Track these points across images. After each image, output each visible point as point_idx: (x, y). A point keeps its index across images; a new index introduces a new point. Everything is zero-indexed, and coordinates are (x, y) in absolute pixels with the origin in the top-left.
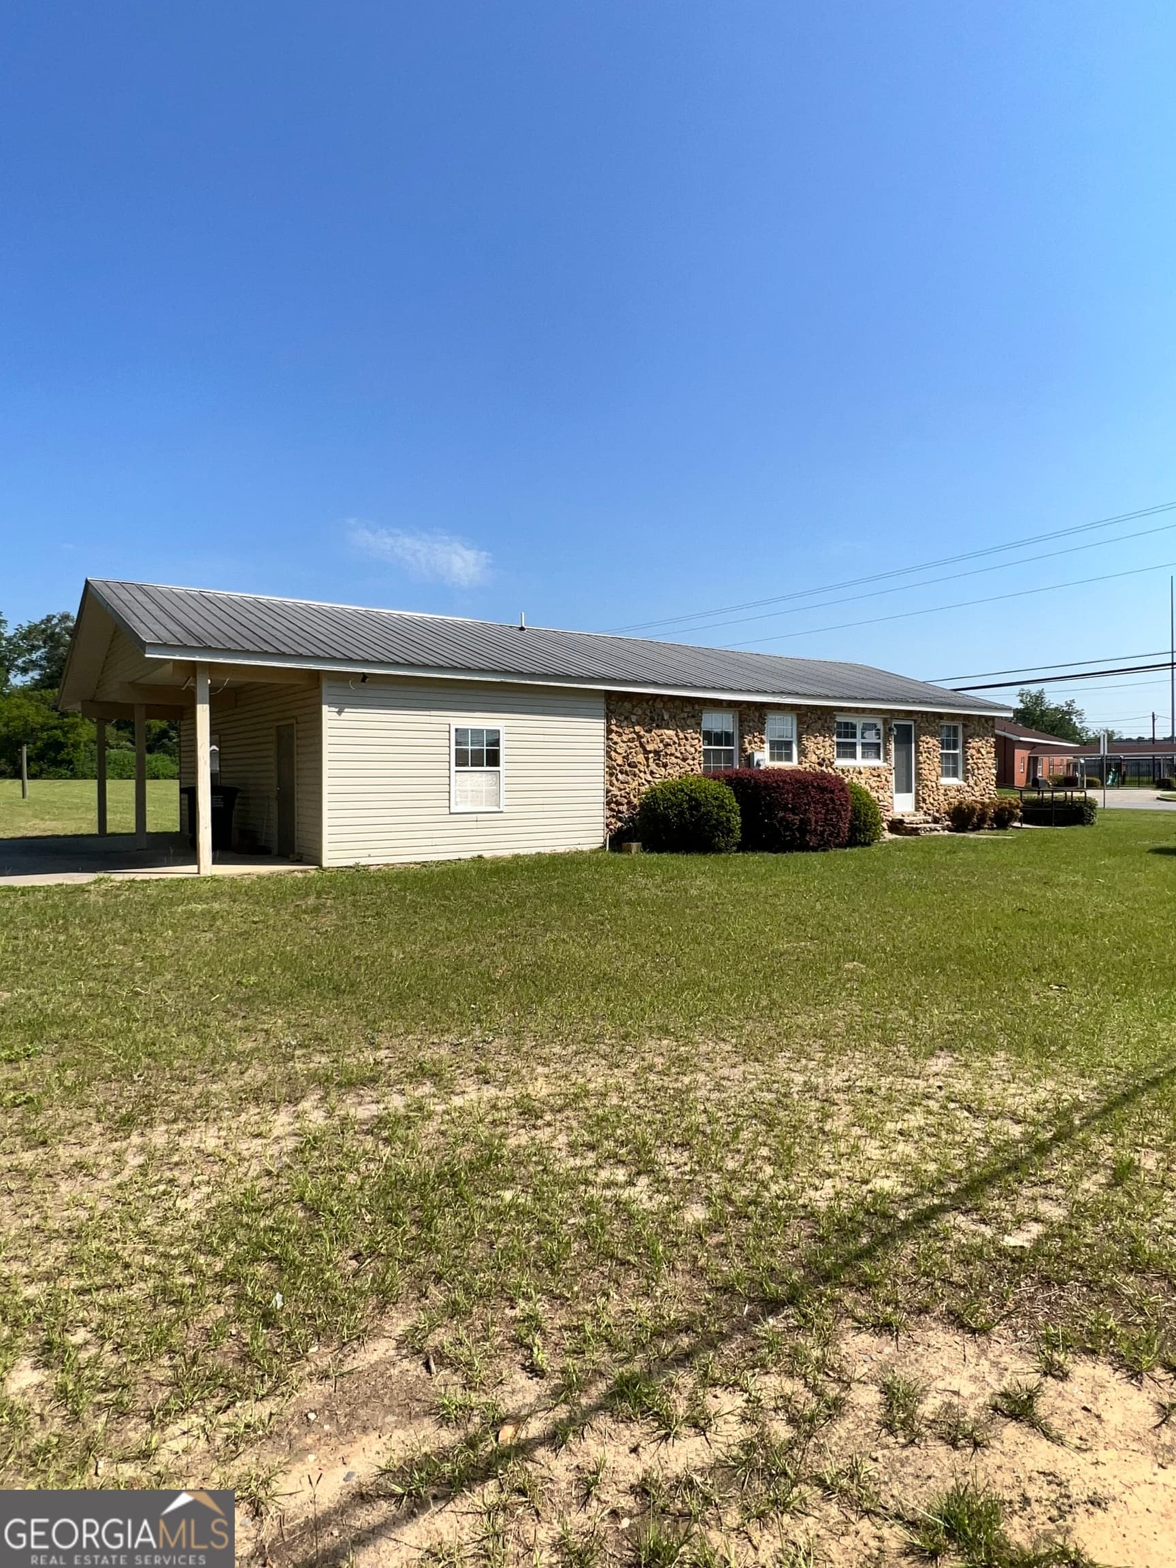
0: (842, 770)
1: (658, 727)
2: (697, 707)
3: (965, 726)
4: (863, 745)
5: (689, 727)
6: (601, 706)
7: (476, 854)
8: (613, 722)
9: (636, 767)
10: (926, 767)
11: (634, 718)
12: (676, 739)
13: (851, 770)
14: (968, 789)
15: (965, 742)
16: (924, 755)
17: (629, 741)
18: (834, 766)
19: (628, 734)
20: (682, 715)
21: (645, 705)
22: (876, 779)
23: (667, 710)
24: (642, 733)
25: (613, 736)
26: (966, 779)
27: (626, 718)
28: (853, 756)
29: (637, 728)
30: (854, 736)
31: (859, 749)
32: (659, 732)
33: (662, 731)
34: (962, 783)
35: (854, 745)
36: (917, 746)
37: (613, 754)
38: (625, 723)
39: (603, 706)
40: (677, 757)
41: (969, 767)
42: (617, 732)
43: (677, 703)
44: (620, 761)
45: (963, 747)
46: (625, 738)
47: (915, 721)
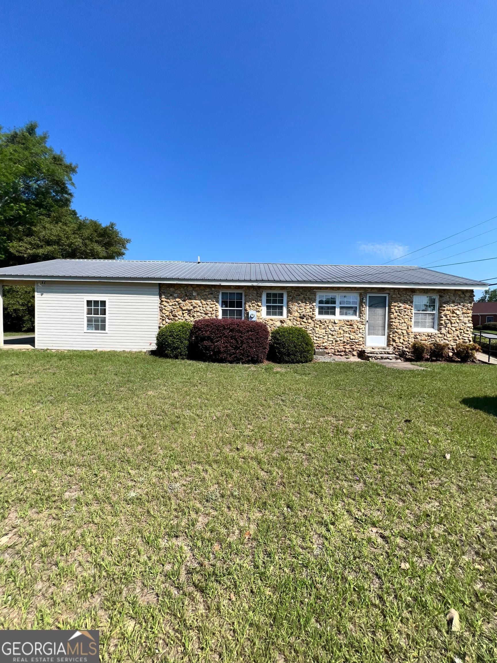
0: (320, 321)
1: (190, 299)
2: (213, 289)
3: (441, 296)
4: (341, 308)
5: (209, 299)
6: (157, 290)
7: (95, 349)
8: (163, 297)
9: (177, 317)
10: (397, 321)
11: (176, 295)
12: (201, 305)
13: (328, 322)
14: (440, 335)
15: (441, 306)
16: (395, 314)
17: (173, 305)
18: (314, 319)
19: (172, 302)
20: (205, 293)
21: (182, 289)
22: (349, 327)
23: (195, 291)
24: (181, 302)
25: (164, 303)
26: (439, 329)
27: (171, 295)
28: (334, 313)
29: (177, 300)
30: (334, 303)
31: (338, 310)
32: (190, 301)
33: (192, 301)
34: (437, 332)
35: (335, 307)
36: (390, 309)
37: (164, 311)
38: (171, 297)
39: (158, 290)
40: (201, 313)
41: (443, 322)
42: (166, 301)
43: (202, 288)
44: (167, 314)
45: (439, 309)
46: (171, 304)
47: (389, 294)
